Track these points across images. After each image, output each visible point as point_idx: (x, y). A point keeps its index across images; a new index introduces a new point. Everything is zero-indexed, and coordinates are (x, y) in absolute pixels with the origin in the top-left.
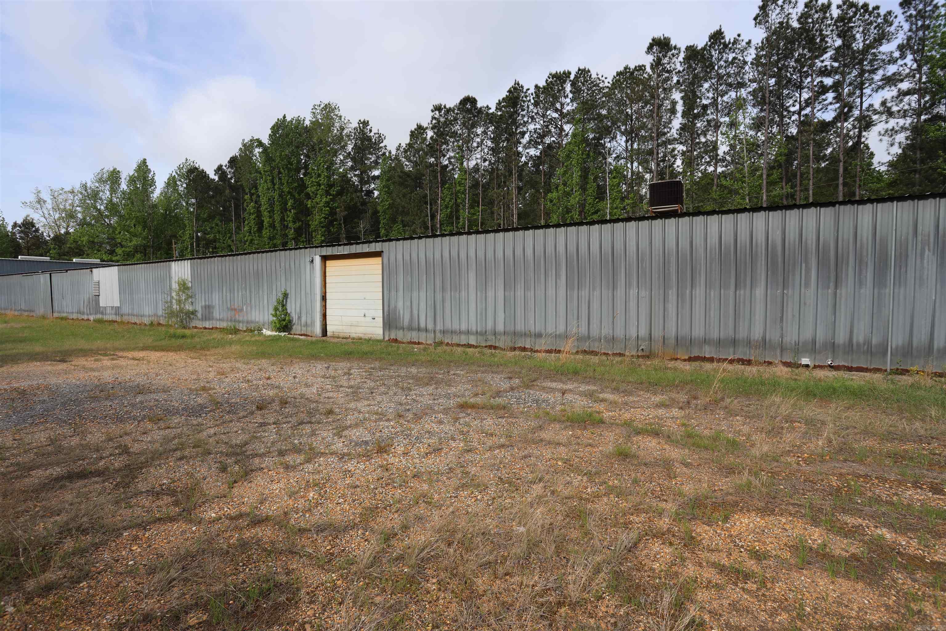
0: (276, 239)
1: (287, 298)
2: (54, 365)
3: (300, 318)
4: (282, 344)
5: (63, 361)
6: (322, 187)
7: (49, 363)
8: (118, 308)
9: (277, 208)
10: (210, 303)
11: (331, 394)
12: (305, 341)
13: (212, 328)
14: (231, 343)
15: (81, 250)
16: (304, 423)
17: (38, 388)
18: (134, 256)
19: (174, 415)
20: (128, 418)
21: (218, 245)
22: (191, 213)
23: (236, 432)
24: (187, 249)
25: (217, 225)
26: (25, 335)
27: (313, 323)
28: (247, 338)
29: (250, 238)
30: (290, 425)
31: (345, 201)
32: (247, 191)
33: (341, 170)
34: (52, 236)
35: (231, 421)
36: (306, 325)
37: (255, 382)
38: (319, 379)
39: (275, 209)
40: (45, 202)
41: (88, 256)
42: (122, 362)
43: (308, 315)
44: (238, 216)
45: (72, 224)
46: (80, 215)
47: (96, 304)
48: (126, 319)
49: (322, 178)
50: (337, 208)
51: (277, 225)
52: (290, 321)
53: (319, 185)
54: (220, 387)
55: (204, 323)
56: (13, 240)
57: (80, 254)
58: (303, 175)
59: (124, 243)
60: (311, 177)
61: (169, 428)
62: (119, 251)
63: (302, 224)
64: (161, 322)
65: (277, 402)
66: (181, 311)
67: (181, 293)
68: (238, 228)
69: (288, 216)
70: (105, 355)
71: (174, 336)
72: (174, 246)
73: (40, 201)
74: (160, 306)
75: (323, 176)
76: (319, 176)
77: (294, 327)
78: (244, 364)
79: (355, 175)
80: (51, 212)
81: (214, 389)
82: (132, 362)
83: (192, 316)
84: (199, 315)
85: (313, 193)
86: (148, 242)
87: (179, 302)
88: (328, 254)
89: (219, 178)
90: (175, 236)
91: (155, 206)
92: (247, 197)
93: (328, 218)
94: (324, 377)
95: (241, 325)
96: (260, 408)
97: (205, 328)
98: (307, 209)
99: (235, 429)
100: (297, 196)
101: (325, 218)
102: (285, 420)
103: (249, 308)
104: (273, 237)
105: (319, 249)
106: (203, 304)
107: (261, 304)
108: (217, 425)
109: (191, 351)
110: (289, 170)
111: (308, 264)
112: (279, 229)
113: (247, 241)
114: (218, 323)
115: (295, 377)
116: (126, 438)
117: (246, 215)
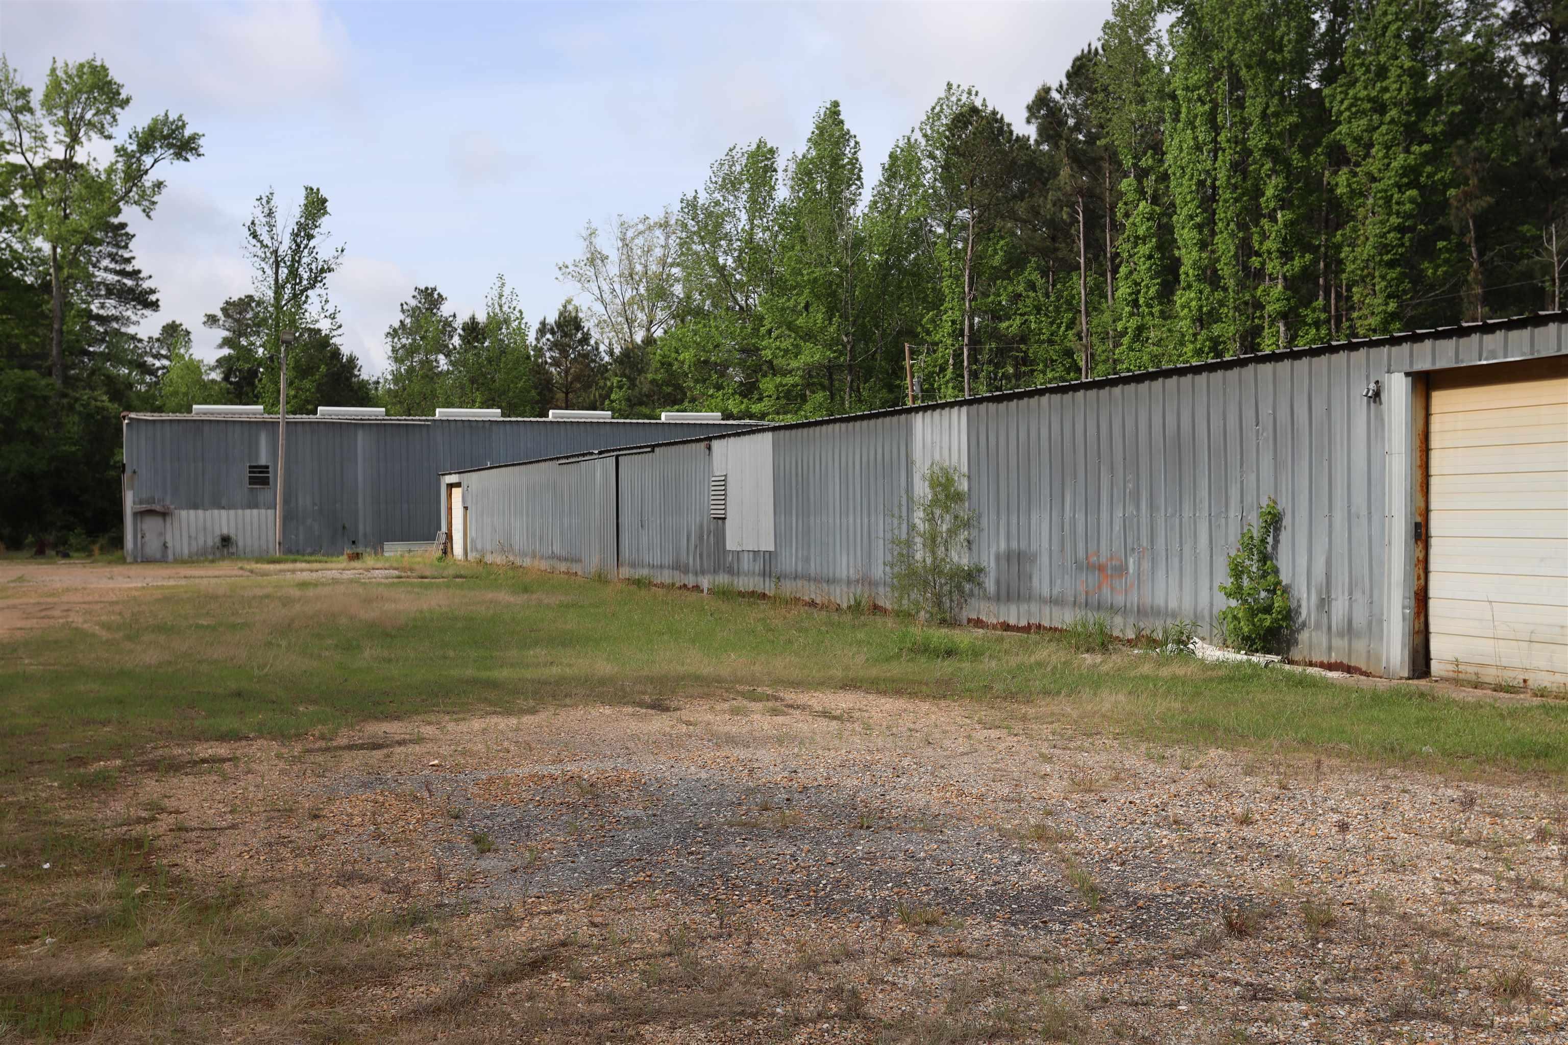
0: (1219, 320)
1: (1277, 530)
2: (642, 718)
3: (1324, 603)
4: (1265, 698)
5: (659, 706)
6: (1393, 113)
7: (630, 710)
8: (770, 556)
9: (1225, 212)
10: (1023, 546)
11: (1500, 914)
12: (1348, 690)
13: (1027, 629)
14: (1096, 681)
15: (678, 387)
16: (1415, 1015)
17: (619, 782)
18: (804, 399)
19: (964, 913)
20: (844, 902)
21: (1033, 350)
22: (958, 255)
23: (1173, 1005)
24: (943, 369)
25: (1032, 286)
26: (569, 627)
27: (1375, 625)
28: (1146, 669)
29: (1133, 323)
30: (1360, 1013)
31: (1483, 157)
32: (1128, 162)
33: (1469, 38)
34: (617, 351)
35: (1148, 962)
36: (1349, 630)
37: (1200, 830)
38: (1435, 844)
39: (1220, 214)
40: (604, 259)
41: (695, 403)
42: (799, 723)
43: (1357, 595)
44: (1095, 247)
45: (660, 315)
46: (678, 290)
47: (717, 543)
48: (788, 588)
49: (1391, 82)
50: (1447, 186)
51: (1226, 270)
52: (1289, 615)
53: (1380, 108)
54: (1089, 833)
55: (1003, 609)
56: (539, 370)
57: (675, 400)
58: (1321, 79)
59: (779, 362)
60: (1352, 84)
61: (960, 954)
62: (768, 385)
63: (1315, 262)
64: (881, 603)
65: (1293, 917)
66: (936, 569)
67: (938, 512)
68: (1097, 292)
69: (1264, 237)
70: (753, 697)
71: (925, 650)
72: (908, 363)
73: (595, 259)
74: (880, 554)
75: (1394, 72)
76: (1382, 73)
77: (1303, 636)
78: (1151, 758)
79: (1526, 49)
80: (617, 287)
81: (1071, 838)
82: (823, 723)
83: (967, 587)
84: (990, 584)
85: (1357, 140)
86: (841, 353)
87: (932, 540)
88: (1442, 364)
89: (1041, 131)
90: (912, 334)
91: (858, 243)
92: (1127, 184)
93: (1411, 229)
94: (1452, 837)
95: (1118, 620)
96: (1237, 929)
97: (1007, 627)
98: (1335, 203)
99: (1166, 995)
100: (1296, 158)
101: (1401, 229)
102: (1335, 989)
103: (1146, 565)
104: (1210, 313)
105: (1406, 347)
106: (1003, 546)
107: (1187, 548)
108: (1103, 971)
109: (979, 700)
110: (1272, 69)
111: (1360, 406)
112: (1231, 283)
113: (1124, 333)
114: (1046, 610)
115: (1343, 827)
116: (849, 966)
117: (1124, 248)
